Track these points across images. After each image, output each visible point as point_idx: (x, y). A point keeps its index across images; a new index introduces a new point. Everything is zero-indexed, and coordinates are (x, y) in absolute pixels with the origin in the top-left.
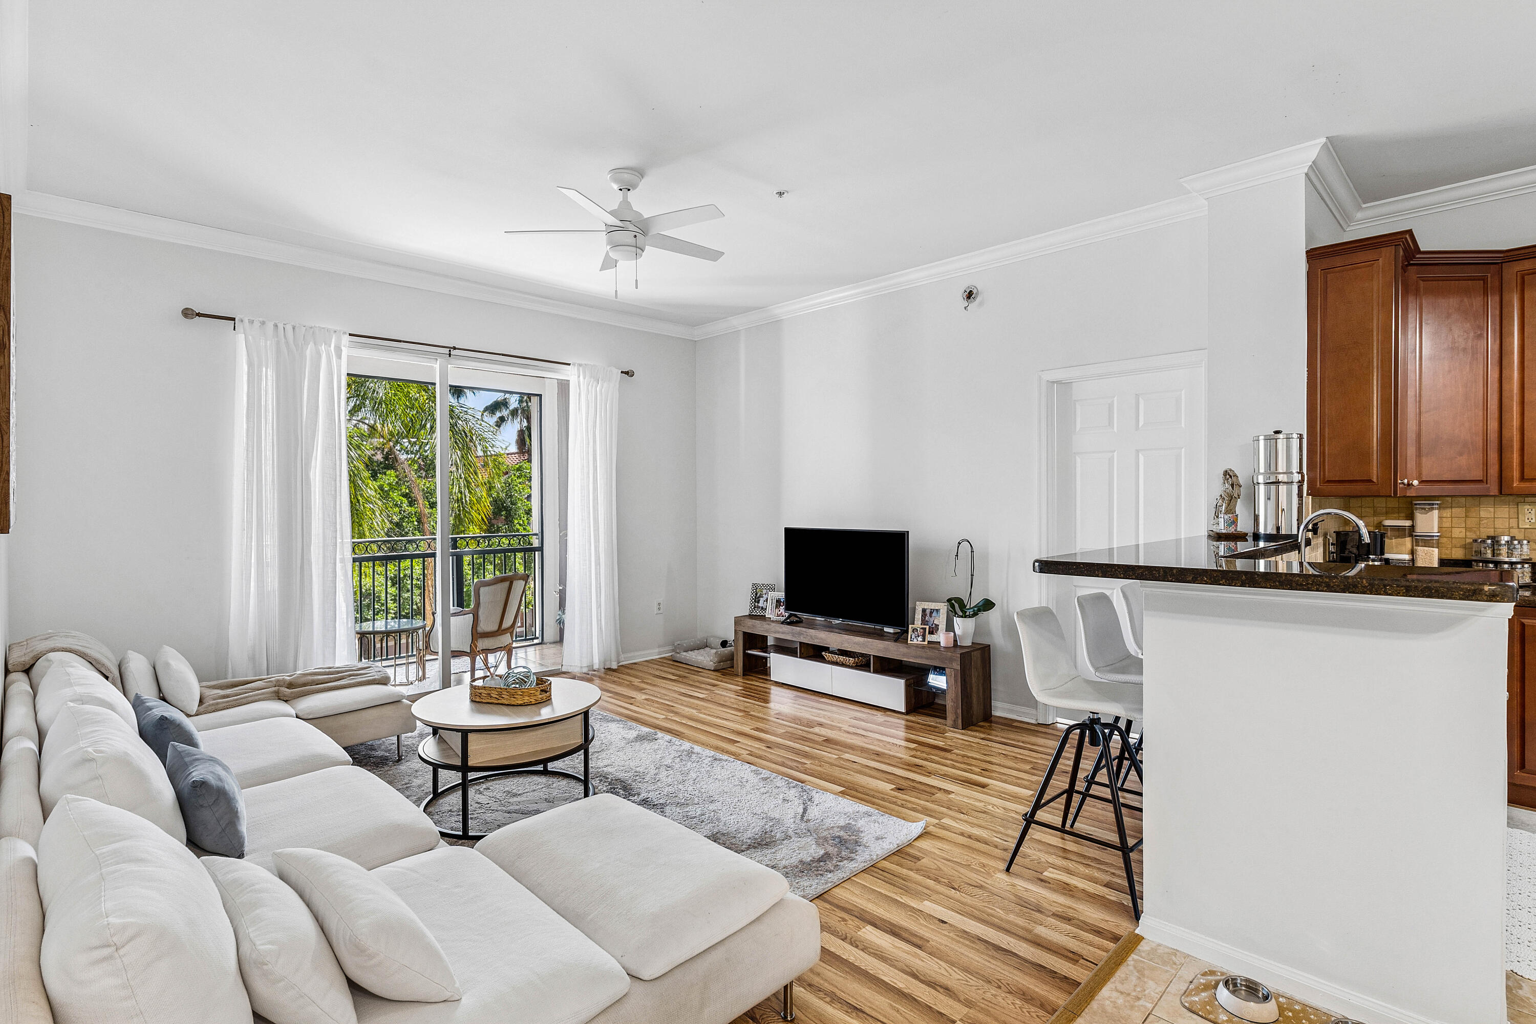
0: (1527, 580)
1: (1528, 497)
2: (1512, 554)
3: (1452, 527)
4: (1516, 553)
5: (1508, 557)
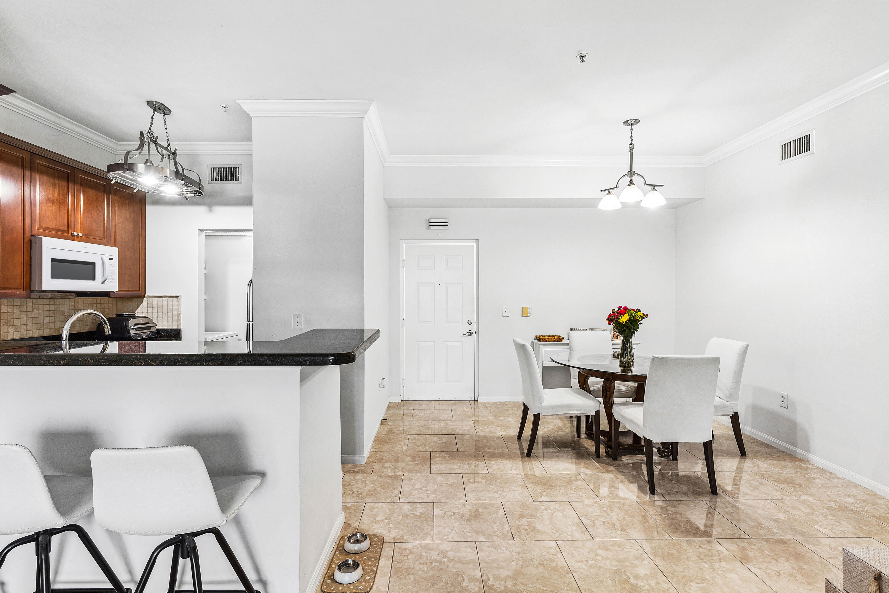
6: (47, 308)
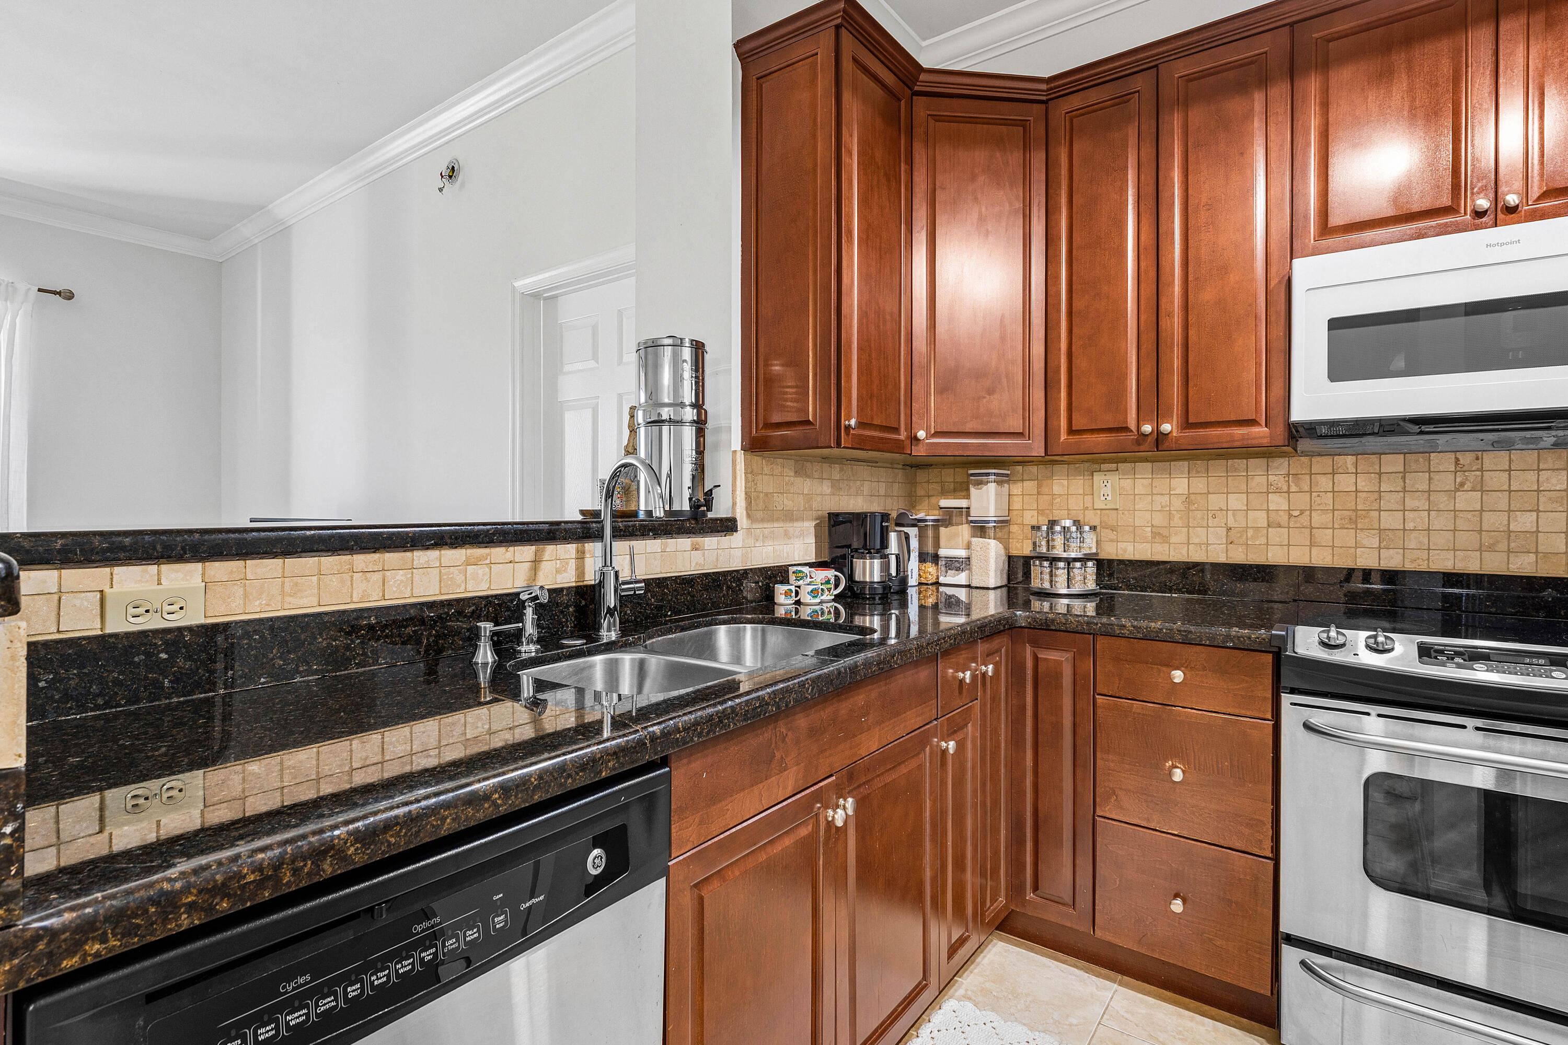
0: (1091, 585)
1: (1104, 463)
2: (1068, 546)
3: (1023, 510)
4: (1074, 545)
5: (1065, 551)
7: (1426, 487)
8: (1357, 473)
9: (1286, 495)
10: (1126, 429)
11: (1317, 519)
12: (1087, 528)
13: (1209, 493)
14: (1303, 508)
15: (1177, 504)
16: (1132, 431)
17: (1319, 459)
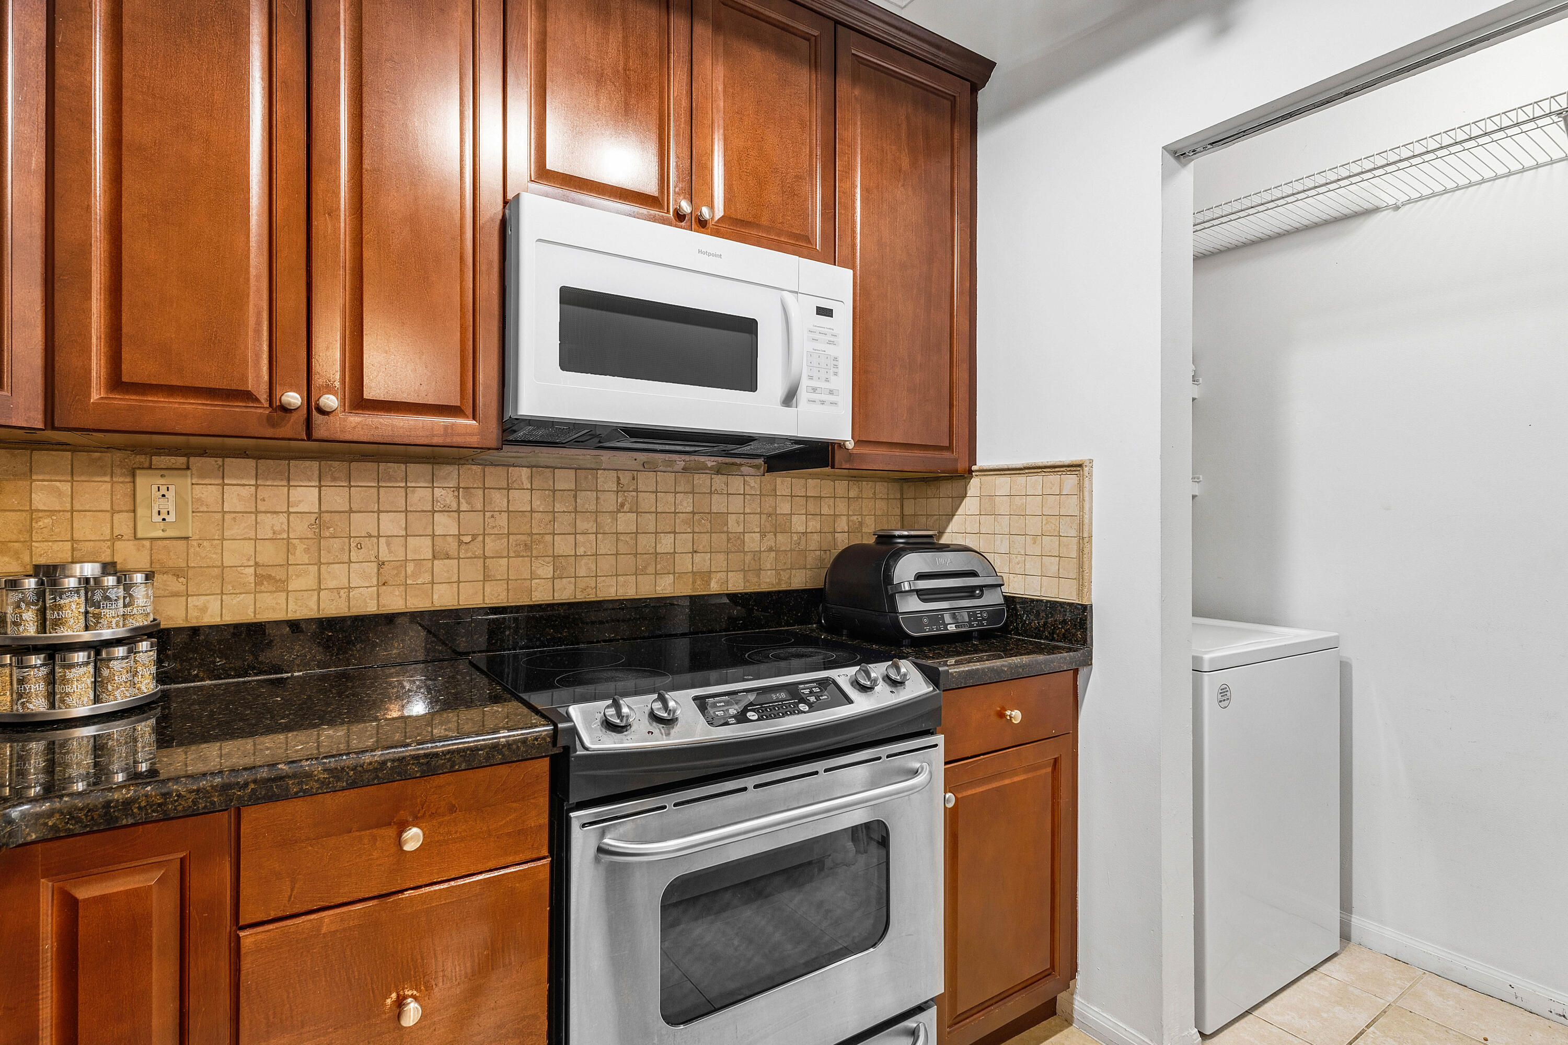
0: (147, 685)
1: (159, 455)
2: (98, 617)
4: (110, 613)
5: (87, 628)
6: (666, 502)
7: (593, 508)
8: (532, 490)
9: (456, 515)
10: (248, 396)
11: (492, 545)
12: (139, 578)
13: (351, 511)
14: (476, 532)
15: (301, 527)
16: (257, 400)
17: (492, 469)
